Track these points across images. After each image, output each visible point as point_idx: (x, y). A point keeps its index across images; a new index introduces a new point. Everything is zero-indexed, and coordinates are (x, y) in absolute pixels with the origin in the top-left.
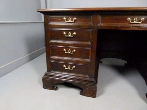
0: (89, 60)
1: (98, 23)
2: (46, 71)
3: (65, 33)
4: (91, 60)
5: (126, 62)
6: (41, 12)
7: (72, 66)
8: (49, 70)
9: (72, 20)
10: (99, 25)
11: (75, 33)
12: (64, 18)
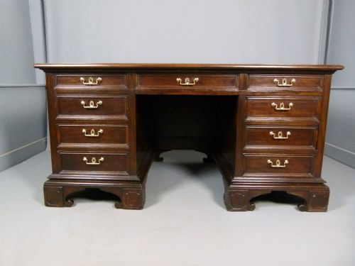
0: (125, 146)
1: (135, 86)
2: (51, 172)
3: (83, 102)
4: (130, 145)
5: (206, 156)
6: (41, 68)
7: (98, 157)
8: (55, 170)
9: (95, 81)
10: (137, 88)
11: (100, 102)
12: (82, 79)
